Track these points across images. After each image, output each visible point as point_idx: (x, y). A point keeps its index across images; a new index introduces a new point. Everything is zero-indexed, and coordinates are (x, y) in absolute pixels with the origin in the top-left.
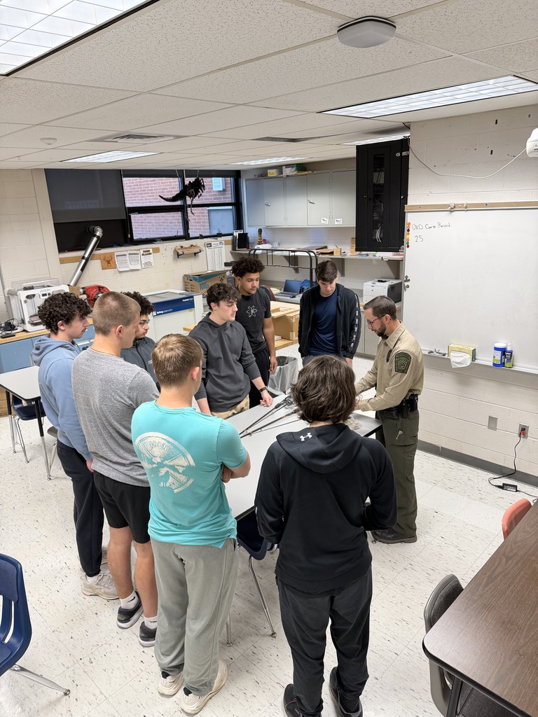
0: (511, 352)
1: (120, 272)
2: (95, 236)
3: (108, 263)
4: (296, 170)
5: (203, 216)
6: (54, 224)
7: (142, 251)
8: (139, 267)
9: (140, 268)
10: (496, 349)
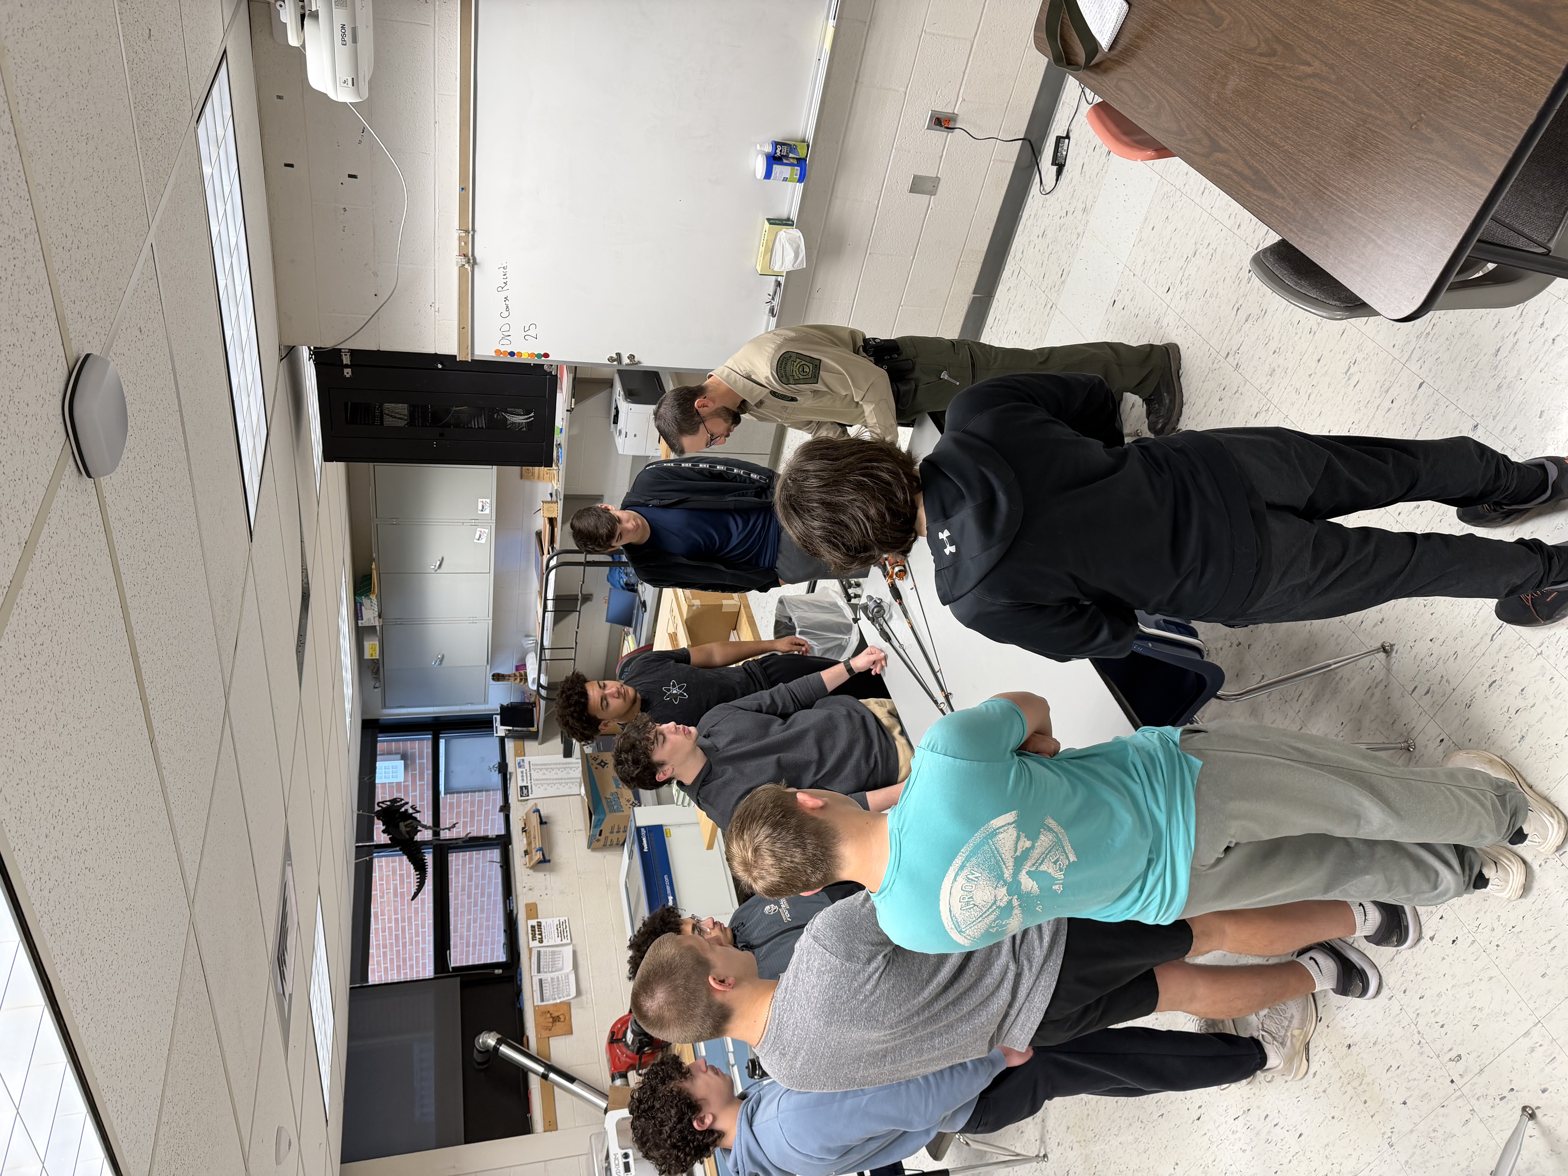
0: (776, 144)
1: (579, 993)
2: (495, 1049)
3: (558, 1020)
4: (367, 596)
5: (458, 806)
6: (467, 1141)
7: (536, 943)
8: (568, 952)
9: (570, 948)
10: (768, 175)
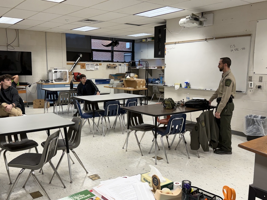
0: (189, 83)
1: (87, 70)
2: (80, 57)
3: (83, 67)
5: (122, 58)
7: (95, 64)
9: (94, 70)
10: (185, 82)
